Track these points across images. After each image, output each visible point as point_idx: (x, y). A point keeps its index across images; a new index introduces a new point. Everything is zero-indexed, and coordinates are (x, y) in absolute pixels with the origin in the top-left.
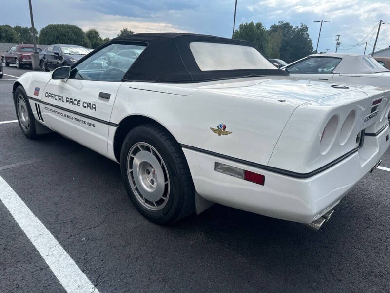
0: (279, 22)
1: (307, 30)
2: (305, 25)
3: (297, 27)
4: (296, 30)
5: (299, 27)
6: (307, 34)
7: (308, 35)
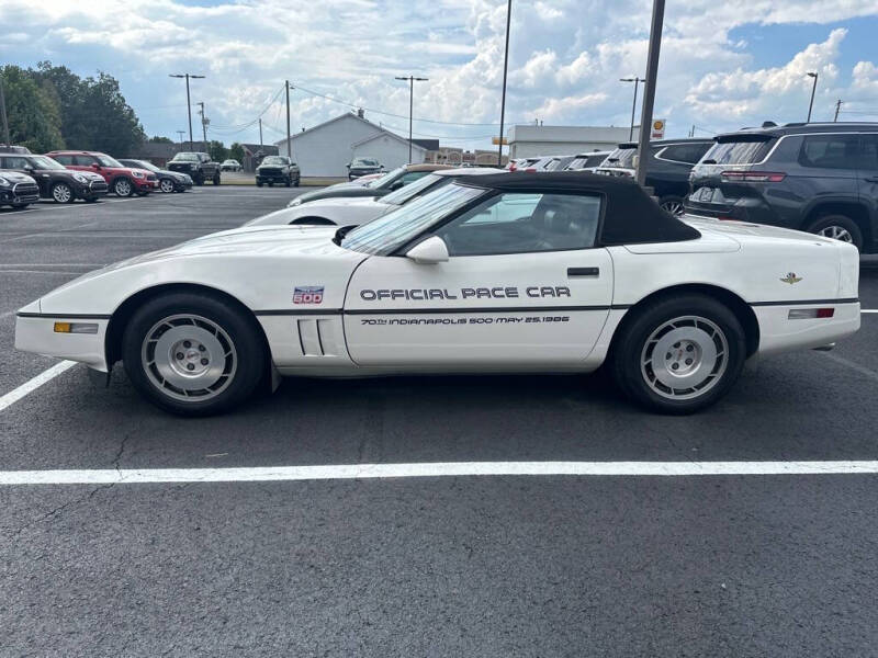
0: (40, 65)
1: (117, 88)
2: (108, 76)
3: (92, 80)
4: (90, 85)
5: (97, 80)
6: (118, 95)
7: (124, 100)
